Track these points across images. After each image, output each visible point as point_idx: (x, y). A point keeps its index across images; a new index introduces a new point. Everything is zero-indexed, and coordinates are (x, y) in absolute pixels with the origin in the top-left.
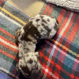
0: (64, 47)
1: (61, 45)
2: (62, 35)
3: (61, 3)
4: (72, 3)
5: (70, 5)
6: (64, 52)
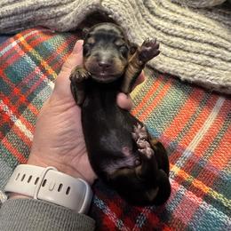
0: (198, 184)
1: (187, 177)
2: (193, 150)
3: (190, 74)
4: (216, 71)
5: (212, 78)
6: (204, 202)
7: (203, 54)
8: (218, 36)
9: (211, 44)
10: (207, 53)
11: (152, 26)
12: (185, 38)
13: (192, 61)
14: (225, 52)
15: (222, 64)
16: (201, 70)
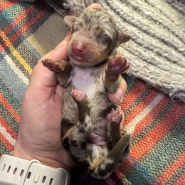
7: (152, 50)
8: (173, 33)
9: (163, 41)
10: (156, 50)
11: (112, 8)
12: (140, 29)
13: (140, 57)
14: (174, 52)
15: (165, 64)
16: (145, 67)
